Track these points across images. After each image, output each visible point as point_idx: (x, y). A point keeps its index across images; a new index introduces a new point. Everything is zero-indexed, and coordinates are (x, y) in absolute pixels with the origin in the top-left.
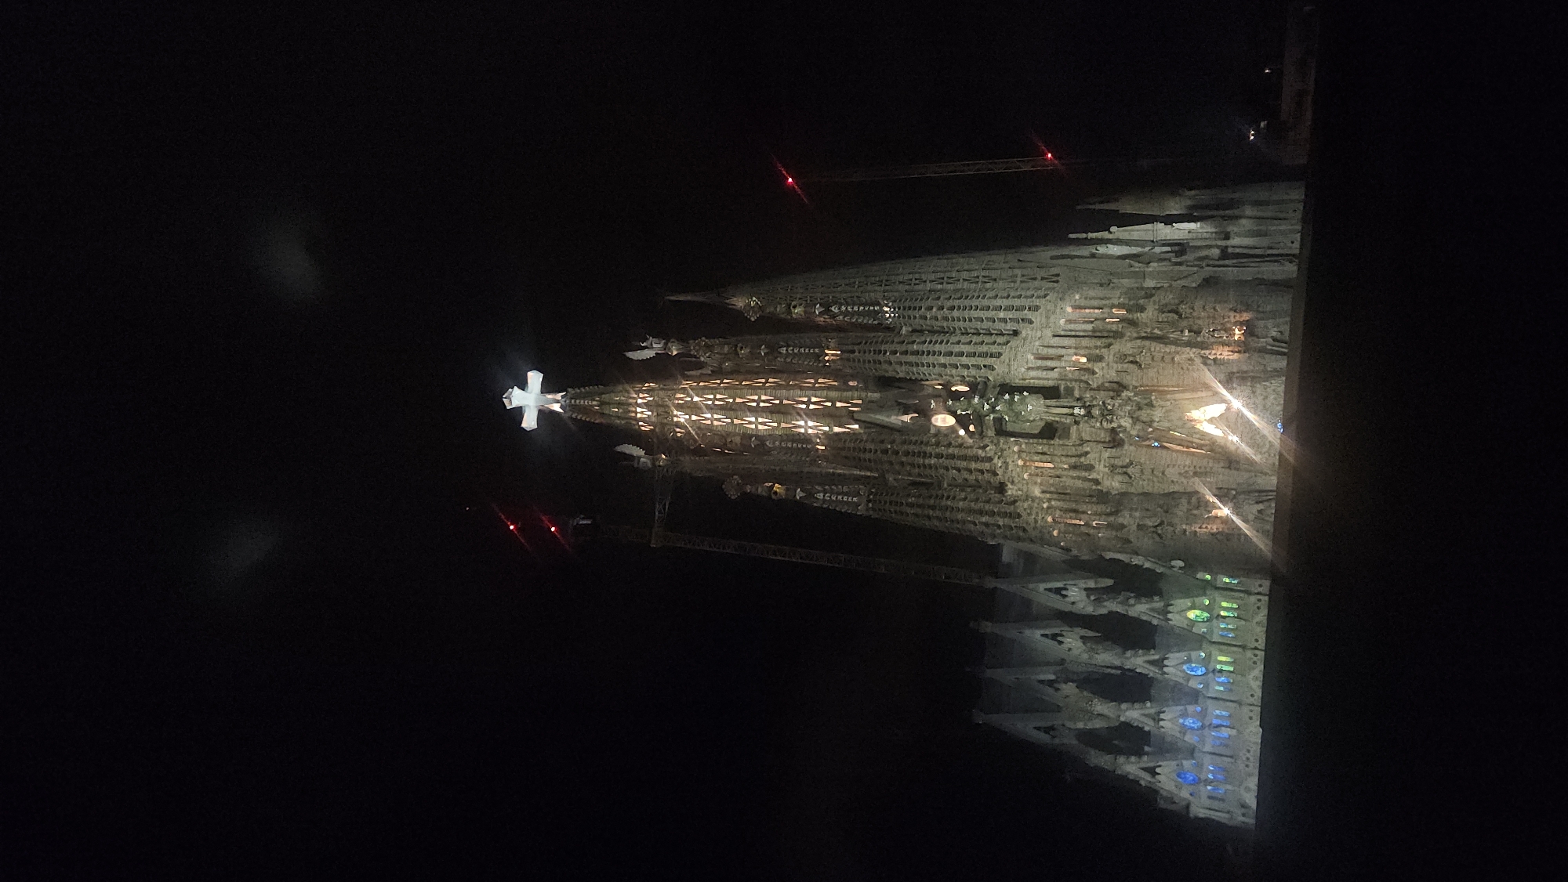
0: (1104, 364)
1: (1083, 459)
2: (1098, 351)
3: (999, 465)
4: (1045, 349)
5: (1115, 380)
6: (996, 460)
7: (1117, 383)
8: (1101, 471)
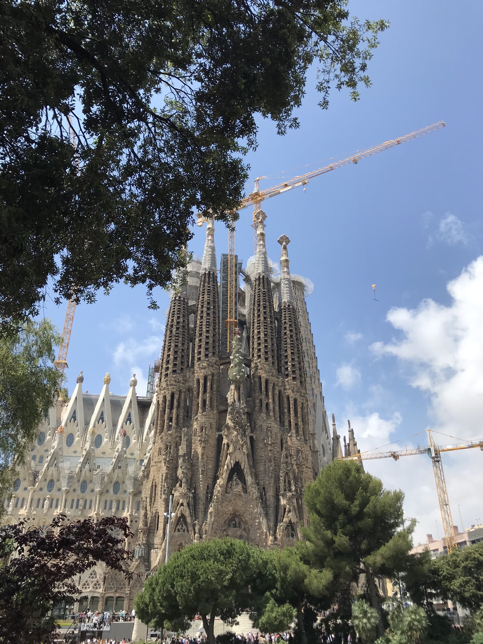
0: (265, 418)
2: (271, 414)
4: (272, 387)
5: (257, 426)
7: (255, 427)
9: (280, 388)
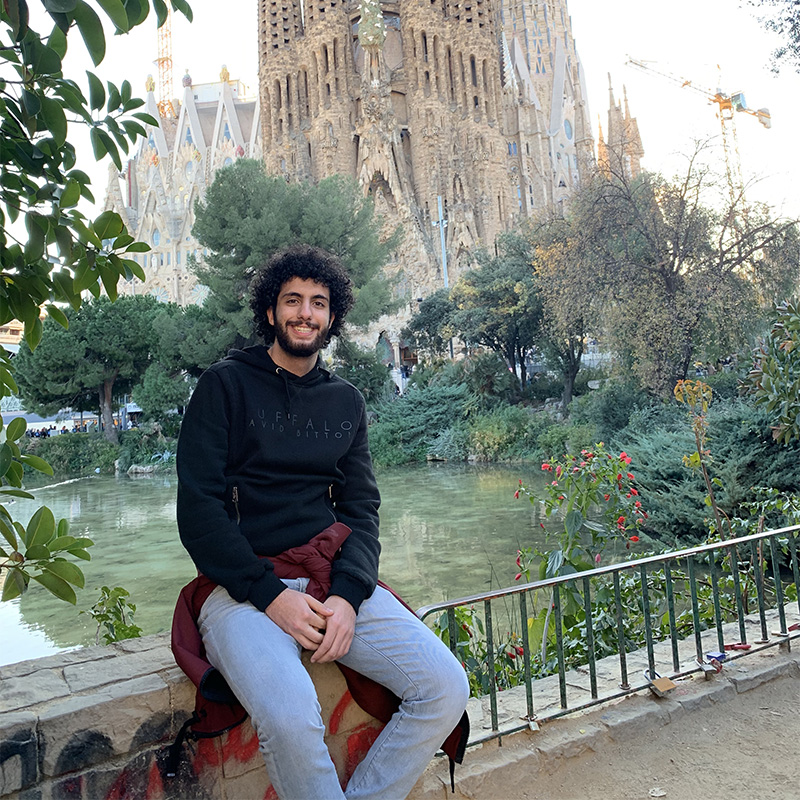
1: (334, 97)
3: (319, 27)
6: (321, 22)
8: (325, 115)
9: (448, 43)
